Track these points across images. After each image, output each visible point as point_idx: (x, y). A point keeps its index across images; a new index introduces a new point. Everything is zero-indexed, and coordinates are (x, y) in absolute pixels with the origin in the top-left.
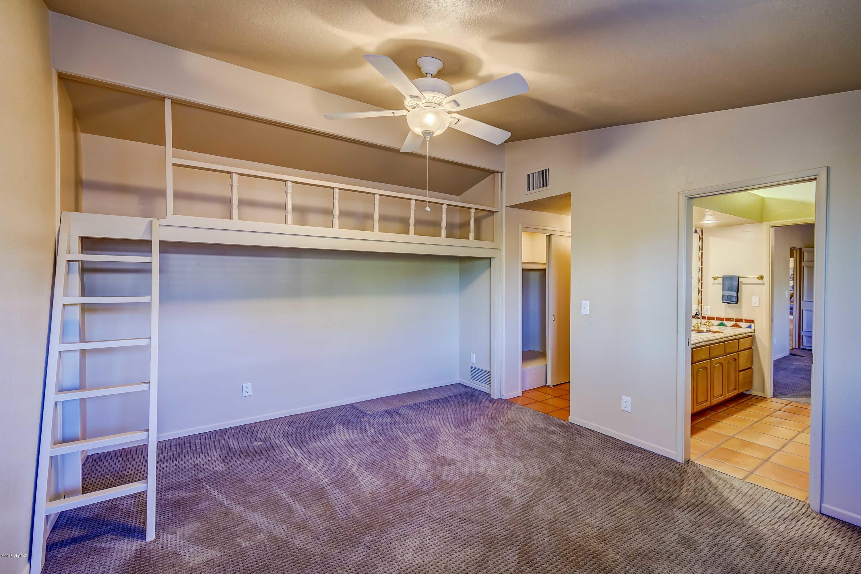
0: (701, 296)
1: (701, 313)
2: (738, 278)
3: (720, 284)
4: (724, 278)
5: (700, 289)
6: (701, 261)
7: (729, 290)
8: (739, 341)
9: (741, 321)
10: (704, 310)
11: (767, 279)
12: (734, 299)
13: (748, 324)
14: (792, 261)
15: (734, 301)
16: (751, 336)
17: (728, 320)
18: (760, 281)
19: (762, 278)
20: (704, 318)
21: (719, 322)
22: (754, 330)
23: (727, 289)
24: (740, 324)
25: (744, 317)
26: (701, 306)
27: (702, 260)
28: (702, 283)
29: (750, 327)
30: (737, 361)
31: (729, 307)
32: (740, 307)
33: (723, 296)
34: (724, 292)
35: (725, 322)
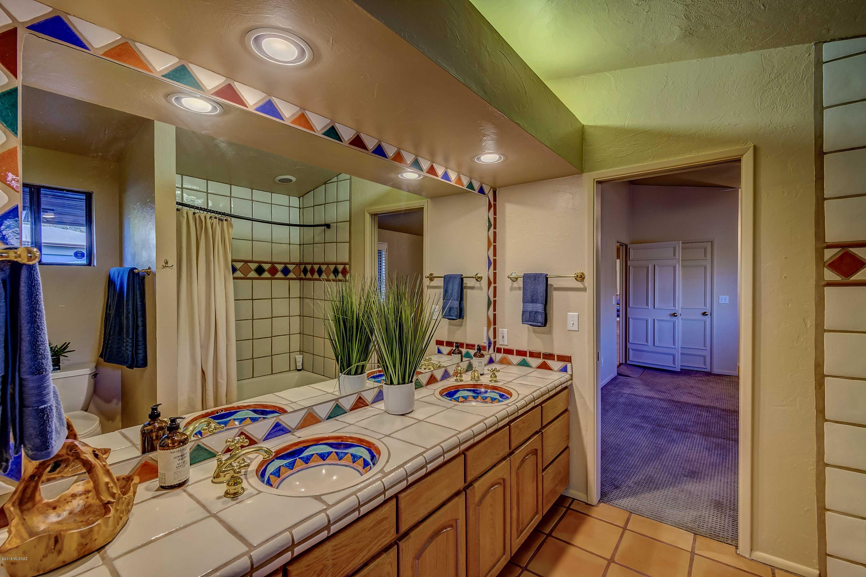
0: (495, 310)
1: (495, 342)
2: (547, 279)
3: (520, 288)
4: (527, 277)
5: (492, 299)
6: (492, 247)
7: (533, 301)
8: (542, 406)
9: (550, 356)
10: (498, 337)
11: (589, 281)
12: (540, 318)
13: (561, 364)
14: (618, 261)
15: (540, 323)
16: (566, 388)
17: (532, 355)
18: (579, 285)
19: (581, 278)
20: (499, 351)
21: (520, 358)
22: (572, 375)
23: (530, 300)
24: (549, 362)
25: (557, 352)
26: (495, 329)
27: (495, 247)
28: (495, 288)
29: (565, 370)
30: (539, 453)
31: (534, 332)
32: (550, 332)
33: (524, 312)
34: (525, 304)
35: (529, 359)
